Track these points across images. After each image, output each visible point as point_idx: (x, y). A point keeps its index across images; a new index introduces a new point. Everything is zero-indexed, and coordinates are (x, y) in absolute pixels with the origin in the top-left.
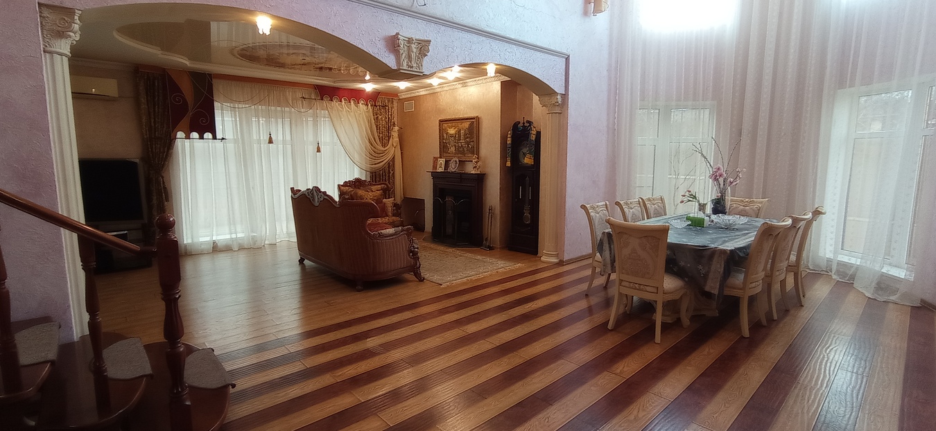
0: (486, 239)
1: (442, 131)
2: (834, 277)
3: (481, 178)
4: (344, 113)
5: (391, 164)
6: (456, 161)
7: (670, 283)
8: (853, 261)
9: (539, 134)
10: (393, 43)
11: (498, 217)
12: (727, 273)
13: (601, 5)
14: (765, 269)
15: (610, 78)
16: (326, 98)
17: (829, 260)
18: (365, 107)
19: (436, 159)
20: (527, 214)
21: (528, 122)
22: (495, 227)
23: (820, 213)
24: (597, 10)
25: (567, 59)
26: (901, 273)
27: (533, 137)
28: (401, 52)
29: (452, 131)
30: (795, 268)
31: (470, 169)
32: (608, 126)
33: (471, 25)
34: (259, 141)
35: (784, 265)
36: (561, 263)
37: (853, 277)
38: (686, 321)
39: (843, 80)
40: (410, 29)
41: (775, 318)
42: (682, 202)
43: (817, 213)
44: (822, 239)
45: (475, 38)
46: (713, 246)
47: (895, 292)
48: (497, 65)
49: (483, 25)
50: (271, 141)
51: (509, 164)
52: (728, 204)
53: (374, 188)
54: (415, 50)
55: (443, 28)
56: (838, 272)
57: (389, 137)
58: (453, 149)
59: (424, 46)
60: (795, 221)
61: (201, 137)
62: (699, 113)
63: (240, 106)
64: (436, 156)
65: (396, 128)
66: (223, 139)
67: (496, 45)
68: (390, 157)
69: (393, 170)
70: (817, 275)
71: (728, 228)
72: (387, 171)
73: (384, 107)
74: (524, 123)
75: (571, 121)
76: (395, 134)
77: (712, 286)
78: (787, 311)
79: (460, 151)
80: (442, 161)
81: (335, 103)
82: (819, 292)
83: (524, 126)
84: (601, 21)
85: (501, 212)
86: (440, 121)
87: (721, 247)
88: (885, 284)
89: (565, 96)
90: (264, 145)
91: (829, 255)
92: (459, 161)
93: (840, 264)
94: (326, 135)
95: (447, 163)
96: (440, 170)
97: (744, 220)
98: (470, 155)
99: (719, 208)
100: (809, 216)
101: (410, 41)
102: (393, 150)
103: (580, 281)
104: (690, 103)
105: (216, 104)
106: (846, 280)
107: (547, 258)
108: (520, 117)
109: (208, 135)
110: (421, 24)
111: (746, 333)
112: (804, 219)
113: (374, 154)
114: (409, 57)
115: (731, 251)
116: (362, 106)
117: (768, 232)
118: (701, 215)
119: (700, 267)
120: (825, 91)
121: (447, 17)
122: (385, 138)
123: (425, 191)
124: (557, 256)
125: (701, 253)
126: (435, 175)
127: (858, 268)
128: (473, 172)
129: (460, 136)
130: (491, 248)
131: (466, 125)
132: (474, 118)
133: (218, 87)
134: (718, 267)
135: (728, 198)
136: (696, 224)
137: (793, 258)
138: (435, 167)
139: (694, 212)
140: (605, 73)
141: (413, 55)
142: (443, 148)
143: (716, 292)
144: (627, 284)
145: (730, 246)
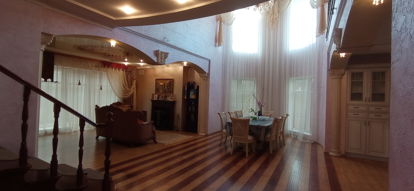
0: (176, 127)
1: (157, 84)
2: (292, 136)
3: (174, 103)
4: (114, 73)
5: (132, 96)
6: (163, 96)
7: (250, 138)
8: (297, 131)
9: (198, 87)
10: (157, 53)
11: (181, 118)
12: (266, 134)
13: (221, 44)
14: (275, 133)
15: (222, 69)
16: (106, 67)
17: (291, 131)
18: (122, 71)
19: (153, 95)
20: (192, 117)
21: (194, 82)
22: (179, 122)
23: (288, 115)
24: (219, 45)
25: (210, 61)
26: (308, 134)
27: (196, 88)
28: (159, 56)
29: (161, 84)
30: (282, 133)
31: (169, 99)
32: (222, 85)
33: (181, 48)
34: (74, 84)
35: (280, 131)
36: (207, 135)
37: (297, 136)
38: (254, 151)
39: (291, 76)
40: (162, 49)
41: (278, 148)
42: (249, 112)
43: (287, 115)
44: (288, 123)
45: (181, 52)
46: (261, 125)
47: (307, 139)
48: (187, 62)
49: (185, 48)
50: (79, 84)
51: (186, 98)
52: (263, 113)
53: (126, 106)
54: (163, 56)
55: (172, 49)
56: (293, 135)
57: (132, 85)
58: (161, 91)
59: (166, 55)
60: (282, 117)
61: (46, 81)
62: (251, 82)
63: (66, 67)
64: (153, 93)
65: (135, 81)
66: (56, 82)
67: (188, 55)
68: (131, 93)
69: (133, 99)
70: (288, 136)
71: (264, 120)
72: (130, 99)
73: (130, 72)
74: (192, 82)
75: (210, 83)
76: (134, 83)
77: (262, 138)
78: (281, 146)
79: (165, 92)
80: (156, 96)
81: (110, 69)
82: (289, 141)
83: (192, 84)
84: (220, 48)
85: (182, 116)
86: (156, 79)
87: (264, 125)
88: (305, 137)
89: (209, 74)
90: (76, 85)
91: (291, 130)
92: (165, 96)
93: (294, 132)
94: (105, 83)
95: (158, 96)
96: (155, 99)
97: (268, 118)
98: (169, 94)
99: (260, 114)
100: (285, 116)
101: (162, 52)
102: (133, 90)
103: (216, 141)
104: (248, 78)
105: (55, 66)
106: (295, 137)
107: (201, 133)
108: (190, 80)
109: (49, 80)
110: (165, 47)
111: (272, 153)
112: (284, 117)
113: (125, 92)
114: (161, 58)
115: (267, 126)
116: (121, 71)
117: (276, 121)
118: (256, 116)
119: (258, 132)
120: (287, 78)
121: (174, 45)
122: (130, 85)
123: (148, 107)
124: (205, 133)
125: (258, 128)
126: (153, 101)
127: (298, 133)
128: (171, 100)
129: (165, 86)
130: (178, 131)
131: (168, 82)
132: (172, 79)
133: (57, 59)
134: (263, 132)
135: (263, 111)
136: (255, 119)
137: (282, 130)
138: (153, 98)
139: (254, 116)
140: (221, 66)
141: (163, 58)
142: (157, 90)
143: (263, 140)
144: (237, 139)
145: (266, 125)
